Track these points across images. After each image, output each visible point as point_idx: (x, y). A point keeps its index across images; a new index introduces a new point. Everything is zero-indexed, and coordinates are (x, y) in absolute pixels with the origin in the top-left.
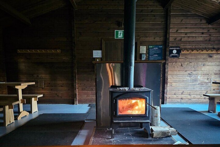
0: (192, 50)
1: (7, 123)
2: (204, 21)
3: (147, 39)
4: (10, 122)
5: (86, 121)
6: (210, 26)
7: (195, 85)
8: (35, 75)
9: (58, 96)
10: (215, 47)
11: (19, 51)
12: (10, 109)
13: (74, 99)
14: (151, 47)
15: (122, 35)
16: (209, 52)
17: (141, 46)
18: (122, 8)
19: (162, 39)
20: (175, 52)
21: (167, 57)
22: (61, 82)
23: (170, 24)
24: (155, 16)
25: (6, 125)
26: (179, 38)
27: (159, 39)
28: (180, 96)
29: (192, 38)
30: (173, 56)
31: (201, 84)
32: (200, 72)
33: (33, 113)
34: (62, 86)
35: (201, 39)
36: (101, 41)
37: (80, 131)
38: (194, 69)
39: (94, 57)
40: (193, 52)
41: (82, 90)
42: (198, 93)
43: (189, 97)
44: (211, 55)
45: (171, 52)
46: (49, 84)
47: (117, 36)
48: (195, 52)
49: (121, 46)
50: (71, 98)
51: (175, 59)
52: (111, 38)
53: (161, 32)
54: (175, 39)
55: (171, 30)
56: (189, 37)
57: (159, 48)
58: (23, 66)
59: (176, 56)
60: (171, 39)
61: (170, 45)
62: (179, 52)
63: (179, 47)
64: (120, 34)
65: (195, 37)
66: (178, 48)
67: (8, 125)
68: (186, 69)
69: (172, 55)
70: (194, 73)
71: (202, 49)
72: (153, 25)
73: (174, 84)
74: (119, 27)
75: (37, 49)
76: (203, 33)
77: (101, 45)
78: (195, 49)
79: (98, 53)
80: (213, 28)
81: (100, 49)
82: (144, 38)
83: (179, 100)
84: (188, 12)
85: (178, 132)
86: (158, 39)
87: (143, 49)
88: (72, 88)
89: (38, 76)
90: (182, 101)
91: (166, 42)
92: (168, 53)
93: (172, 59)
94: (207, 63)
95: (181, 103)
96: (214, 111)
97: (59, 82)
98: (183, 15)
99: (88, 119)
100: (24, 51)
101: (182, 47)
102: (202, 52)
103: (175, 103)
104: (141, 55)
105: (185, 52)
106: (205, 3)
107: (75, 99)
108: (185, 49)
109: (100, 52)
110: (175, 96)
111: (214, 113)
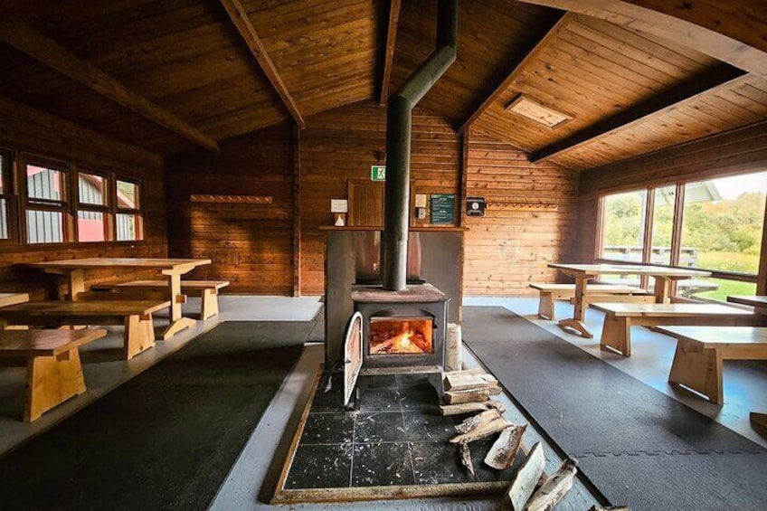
0: (505, 204)
1: (133, 351)
2: (524, 157)
3: (428, 183)
4: (142, 348)
5: (306, 344)
6: (533, 165)
7: (510, 264)
8: (223, 242)
9: (264, 281)
10: (543, 200)
11: (193, 198)
12: (142, 321)
13: (293, 287)
14: (435, 196)
15: (384, 175)
16: (534, 209)
17: (417, 196)
18: (384, 129)
19: (454, 183)
20: (475, 206)
21: (464, 215)
22: (270, 255)
23: (467, 159)
24: (440, 145)
25: (130, 357)
26: (483, 184)
27: (449, 184)
28: (486, 284)
29: (504, 184)
30: (472, 214)
31: (522, 262)
32: (518, 242)
33: (205, 318)
34: (272, 263)
35: (518, 186)
36: (347, 184)
37: (286, 379)
38: (508, 237)
39: (333, 211)
40: (507, 208)
41: (310, 270)
42: (516, 278)
43: (501, 285)
44: (536, 214)
45: (469, 206)
46: (249, 257)
47: (375, 177)
48: (509, 208)
49: (380, 194)
50: (287, 284)
51: (476, 219)
52: (365, 178)
53: (452, 173)
54: (477, 185)
55: (469, 169)
56: (499, 182)
57: (448, 199)
58: (200, 224)
59: (478, 214)
60: (469, 184)
61: (468, 195)
62: (482, 206)
63: (483, 199)
64: (380, 173)
65: (510, 182)
66: (481, 201)
67: (134, 357)
68: (495, 237)
69: (471, 211)
70: (509, 243)
71: (522, 204)
72: (440, 160)
73: (475, 263)
74: (379, 160)
75: (229, 195)
76: (522, 177)
77: (347, 191)
78: (527, 203)
79: (340, 204)
80: (539, 170)
81: (345, 197)
82: (422, 182)
83: (484, 291)
84: (497, 140)
85: (499, 382)
86: (446, 184)
87: (421, 200)
88: (292, 265)
89: (228, 244)
90: (490, 292)
91: (460, 188)
92: (464, 208)
93: (472, 218)
94: (530, 228)
95: (488, 295)
96: (551, 317)
97: (267, 255)
98: (489, 147)
99: (312, 339)
100: (203, 198)
101: (488, 199)
102: (521, 209)
103: (477, 295)
104: (417, 209)
105: (493, 207)
106: (527, 126)
107: (295, 287)
108: (493, 202)
109: (344, 202)
110: (476, 283)
111: (551, 322)
